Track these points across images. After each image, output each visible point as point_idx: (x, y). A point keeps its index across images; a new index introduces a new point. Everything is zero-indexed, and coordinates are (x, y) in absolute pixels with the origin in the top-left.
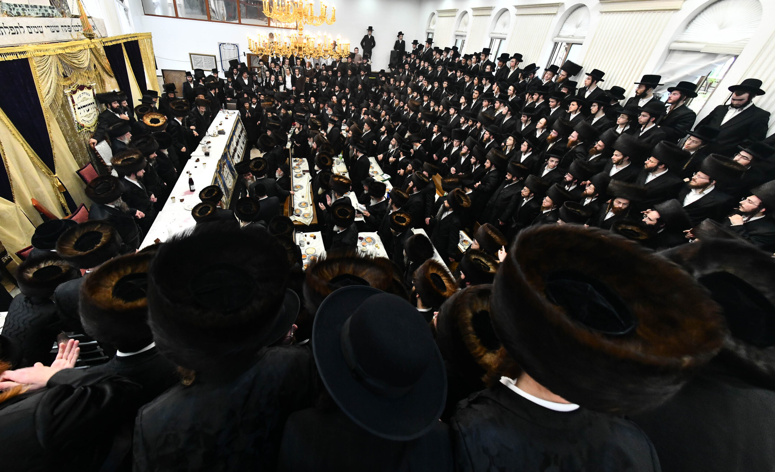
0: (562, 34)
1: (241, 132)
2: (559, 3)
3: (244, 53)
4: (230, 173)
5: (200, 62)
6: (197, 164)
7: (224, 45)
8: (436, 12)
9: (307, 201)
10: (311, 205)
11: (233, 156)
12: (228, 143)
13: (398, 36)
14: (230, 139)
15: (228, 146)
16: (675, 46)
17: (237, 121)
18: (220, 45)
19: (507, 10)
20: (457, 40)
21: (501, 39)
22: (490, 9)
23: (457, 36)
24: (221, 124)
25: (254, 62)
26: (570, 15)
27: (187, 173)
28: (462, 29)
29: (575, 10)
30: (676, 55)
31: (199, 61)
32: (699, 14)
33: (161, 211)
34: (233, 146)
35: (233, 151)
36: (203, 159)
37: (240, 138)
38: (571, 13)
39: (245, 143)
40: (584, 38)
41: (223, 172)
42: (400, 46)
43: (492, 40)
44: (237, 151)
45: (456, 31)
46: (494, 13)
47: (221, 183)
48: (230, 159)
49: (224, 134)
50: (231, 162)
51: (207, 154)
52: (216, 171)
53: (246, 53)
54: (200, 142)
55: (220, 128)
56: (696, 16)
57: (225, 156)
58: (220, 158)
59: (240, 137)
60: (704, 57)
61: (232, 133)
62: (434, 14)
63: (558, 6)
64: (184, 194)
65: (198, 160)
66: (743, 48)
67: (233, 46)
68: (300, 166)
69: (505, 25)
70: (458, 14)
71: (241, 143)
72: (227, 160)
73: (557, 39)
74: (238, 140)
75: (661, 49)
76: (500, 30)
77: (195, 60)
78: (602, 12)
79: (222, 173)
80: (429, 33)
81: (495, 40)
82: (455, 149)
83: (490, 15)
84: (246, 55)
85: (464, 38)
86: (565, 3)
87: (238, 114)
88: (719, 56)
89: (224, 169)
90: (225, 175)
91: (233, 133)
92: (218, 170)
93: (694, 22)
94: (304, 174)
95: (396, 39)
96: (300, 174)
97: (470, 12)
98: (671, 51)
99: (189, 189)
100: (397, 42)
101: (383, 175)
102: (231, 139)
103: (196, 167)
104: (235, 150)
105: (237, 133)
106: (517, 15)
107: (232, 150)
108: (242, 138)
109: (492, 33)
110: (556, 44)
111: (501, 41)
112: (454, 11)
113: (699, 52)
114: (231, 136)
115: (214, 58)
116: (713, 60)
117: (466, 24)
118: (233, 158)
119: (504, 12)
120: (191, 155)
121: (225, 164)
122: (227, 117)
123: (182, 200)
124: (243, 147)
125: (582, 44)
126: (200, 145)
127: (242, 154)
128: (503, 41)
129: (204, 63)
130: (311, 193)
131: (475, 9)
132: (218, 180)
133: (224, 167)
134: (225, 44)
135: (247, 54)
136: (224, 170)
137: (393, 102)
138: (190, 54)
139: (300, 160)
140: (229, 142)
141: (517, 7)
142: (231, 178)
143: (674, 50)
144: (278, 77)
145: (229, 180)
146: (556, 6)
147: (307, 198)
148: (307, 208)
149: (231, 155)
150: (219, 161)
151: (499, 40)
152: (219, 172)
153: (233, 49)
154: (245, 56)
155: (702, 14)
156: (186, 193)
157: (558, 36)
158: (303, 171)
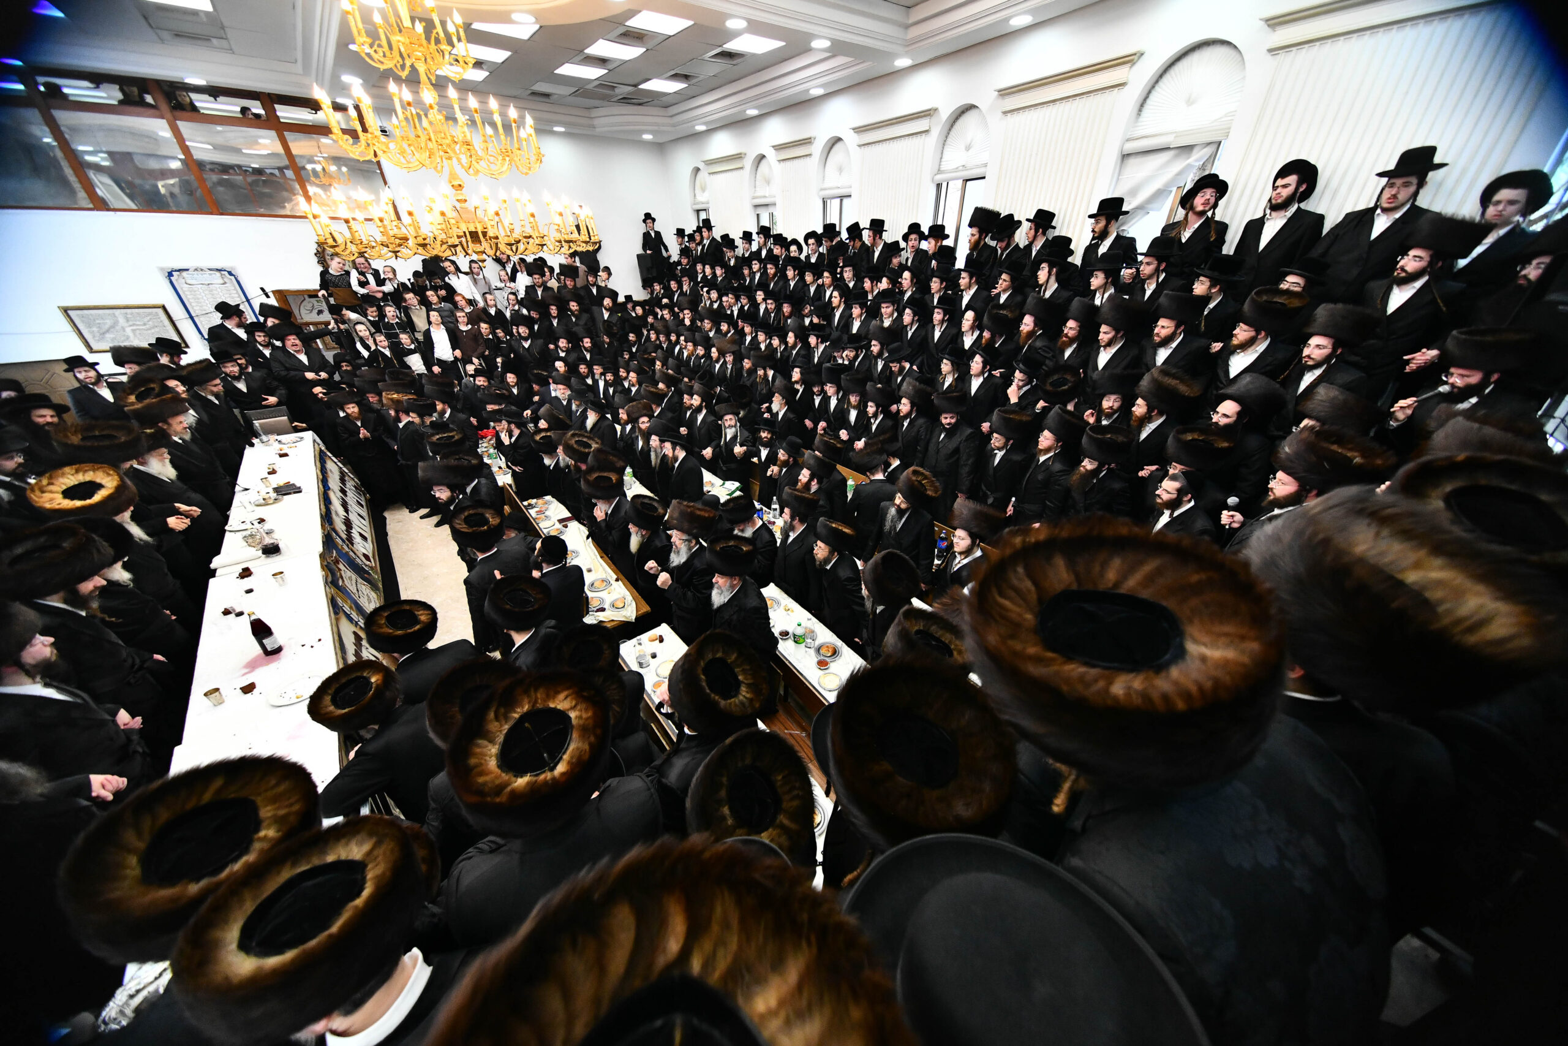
0: (943, 168)
1: (342, 480)
2: (930, 110)
3: (262, 289)
4: (360, 580)
5: (112, 327)
6: (247, 583)
7: (184, 274)
8: (701, 166)
9: (604, 576)
10: (617, 580)
11: (350, 539)
12: (324, 510)
13: (644, 221)
14: (322, 500)
15: (327, 517)
16: (1130, 147)
17: (320, 455)
18: (170, 274)
19: (839, 139)
20: (758, 215)
21: (842, 198)
22: (807, 141)
23: (756, 206)
24: (273, 472)
25: (303, 311)
26: (950, 130)
27: (226, 612)
28: (765, 193)
29: (957, 119)
30: (1132, 161)
31: (107, 327)
32: (1153, 87)
33: (179, 742)
34: (337, 514)
35: (344, 528)
36: (263, 567)
37: (346, 496)
38: (952, 126)
39: (363, 503)
40: (986, 165)
41: (343, 581)
42: (653, 242)
43: (824, 202)
44: (354, 526)
45: (754, 198)
46: (817, 148)
47: (351, 608)
48: (345, 547)
49: (300, 492)
50: (351, 553)
51: (271, 550)
52: (326, 583)
53: (267, 290)
54: (227, 528)
55: (278, 480)
56: (1149, 92)
57: (328, 541)
58: (321, 549)
59: (343, 491)
60: (1176, 156)
61: (321, 486)
62: (697, 170)
63: (929, 115)
64: (246, 670)
65: (246, 573)
66: (1230, 128)
67: (218, 274)
68: (547, 513)
69: (840, 170)
70: (748, 163)
71: (354, 506)
72: (339, 551)
73: (939, 178)
74: (343, 499)
75: (1113, 156)
76: (834, 181)
77: (89, 326)
78: (1005, 113)
79: (341, 583)
80: (698, 211)
81: (829, 201)
82: (833, 403)
83: (809, 155)
84: (271, 294)
85: (771, 209)
86: (940, 109)
87: (314, 441)
88: (1195, 150)
89: (342, 572)
90: (351, 587)
91: (324, 487)
92: (330, 579)
93: (1148, 101)
94: (566, 526)
95: (642, 229)
96: (558, 530)
97: (772, 156)
98: (1125, 157)
99: (258, 650)
100: (646, 235)
101: (724, 484)
102: (326, 500)
103: (249, 591)
104: (348, 524)
105: (334, 483)
106: (860, 146)
107: (340, 527)
108: (350, 494)
109: (822, 189)
110: (939, 186)
111: (841, 201)
112: (739, 157)
113: (1168, 149)
114: (321, 493)
115: (160, 311)
116: (1189, 158)
117: (768, 182)
118: (352, 544)
119: (833, 145)
120: (213, 566)
121: (337, 562)
122: (282, 452)
123: (248, 689)
124: (364, 513)
125: (984, 178)
126: (227, 534)
127: (368, 529)
128: (845, 201)
129: (128, 330)
130: (601, 557)
131: (779, 148)
132: (340, 602)
133: (340, 570)
134: (187, 270)
135: (274, 292)
136: (344, 575)
137: (681, 351)
138: (66, 310)
139: (540, 501)
140: (323, 507)
141: (859, 130)
142: (368, 591)
143: (1129, 155)
144: (397, 336)
145: (366, 598)
146: (925, 116)
147: (601, 569)
148: (612, 587)
149: (344, 536)
150: (321, 556)
151: (838, 200)
152: (332, 583)
153: (222, 282)
154: (268, 297)
155: (1157, 88)
156: (252, 665)
157: (939, 171)
158: (560, 521)
